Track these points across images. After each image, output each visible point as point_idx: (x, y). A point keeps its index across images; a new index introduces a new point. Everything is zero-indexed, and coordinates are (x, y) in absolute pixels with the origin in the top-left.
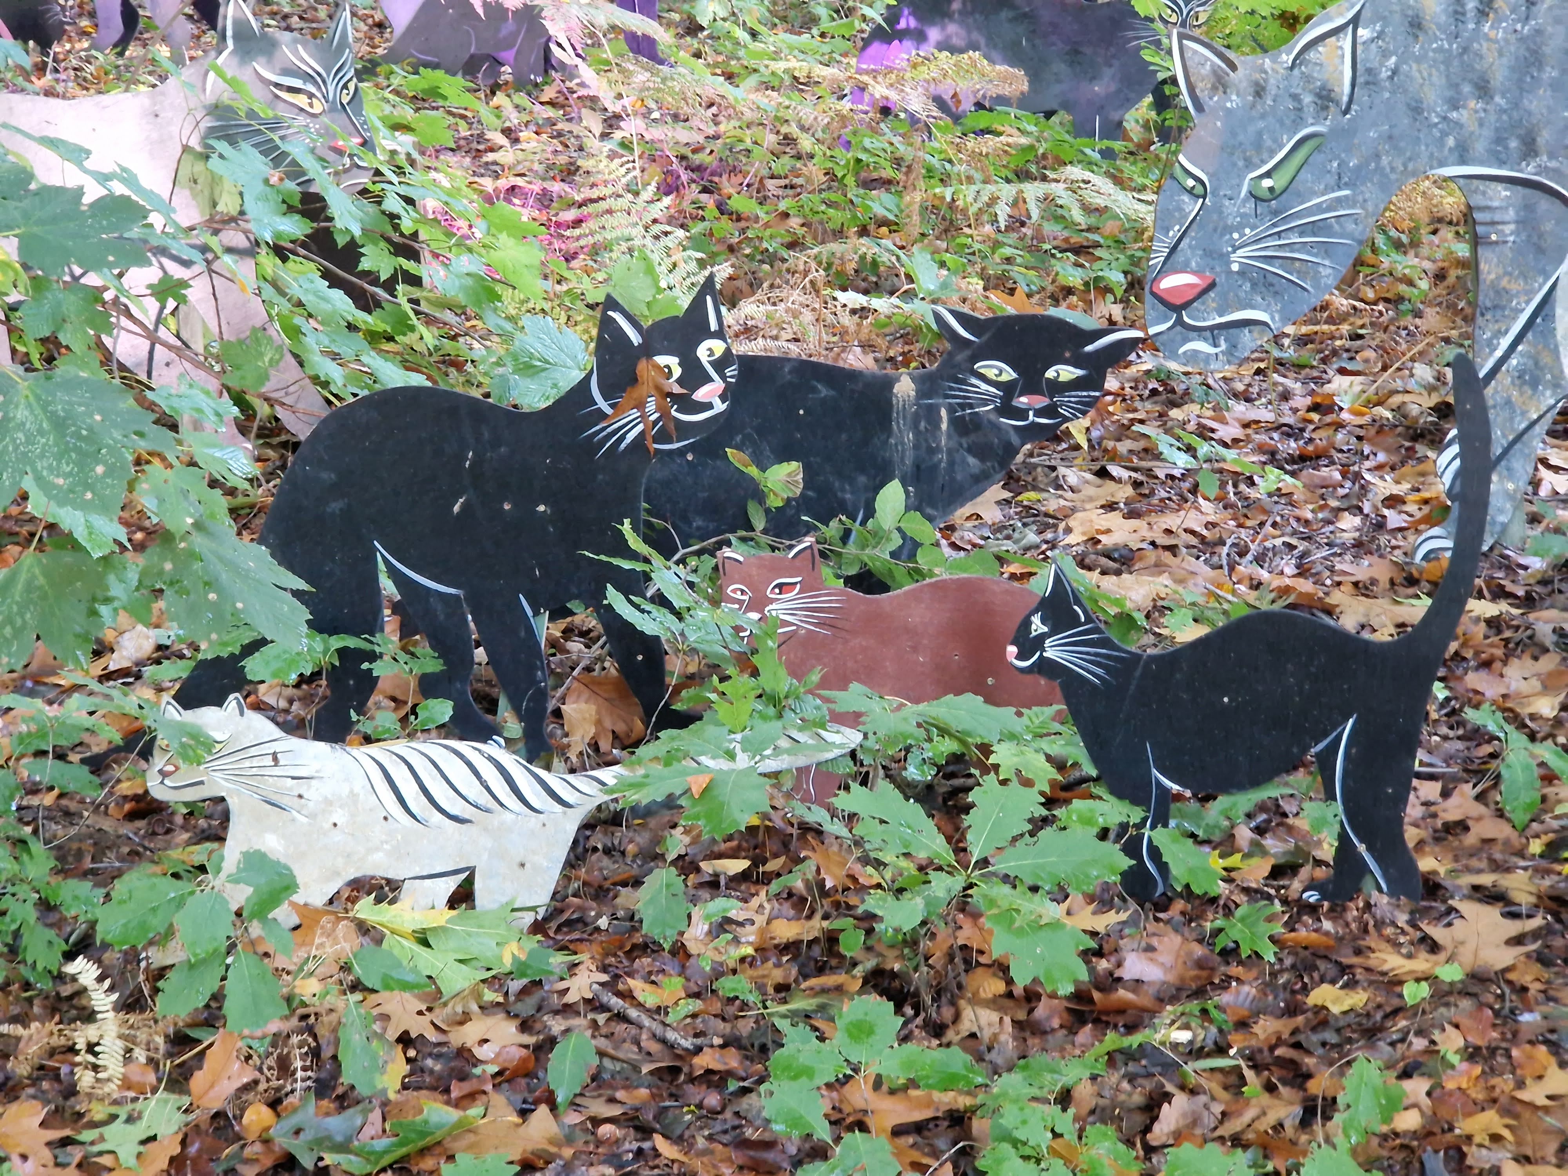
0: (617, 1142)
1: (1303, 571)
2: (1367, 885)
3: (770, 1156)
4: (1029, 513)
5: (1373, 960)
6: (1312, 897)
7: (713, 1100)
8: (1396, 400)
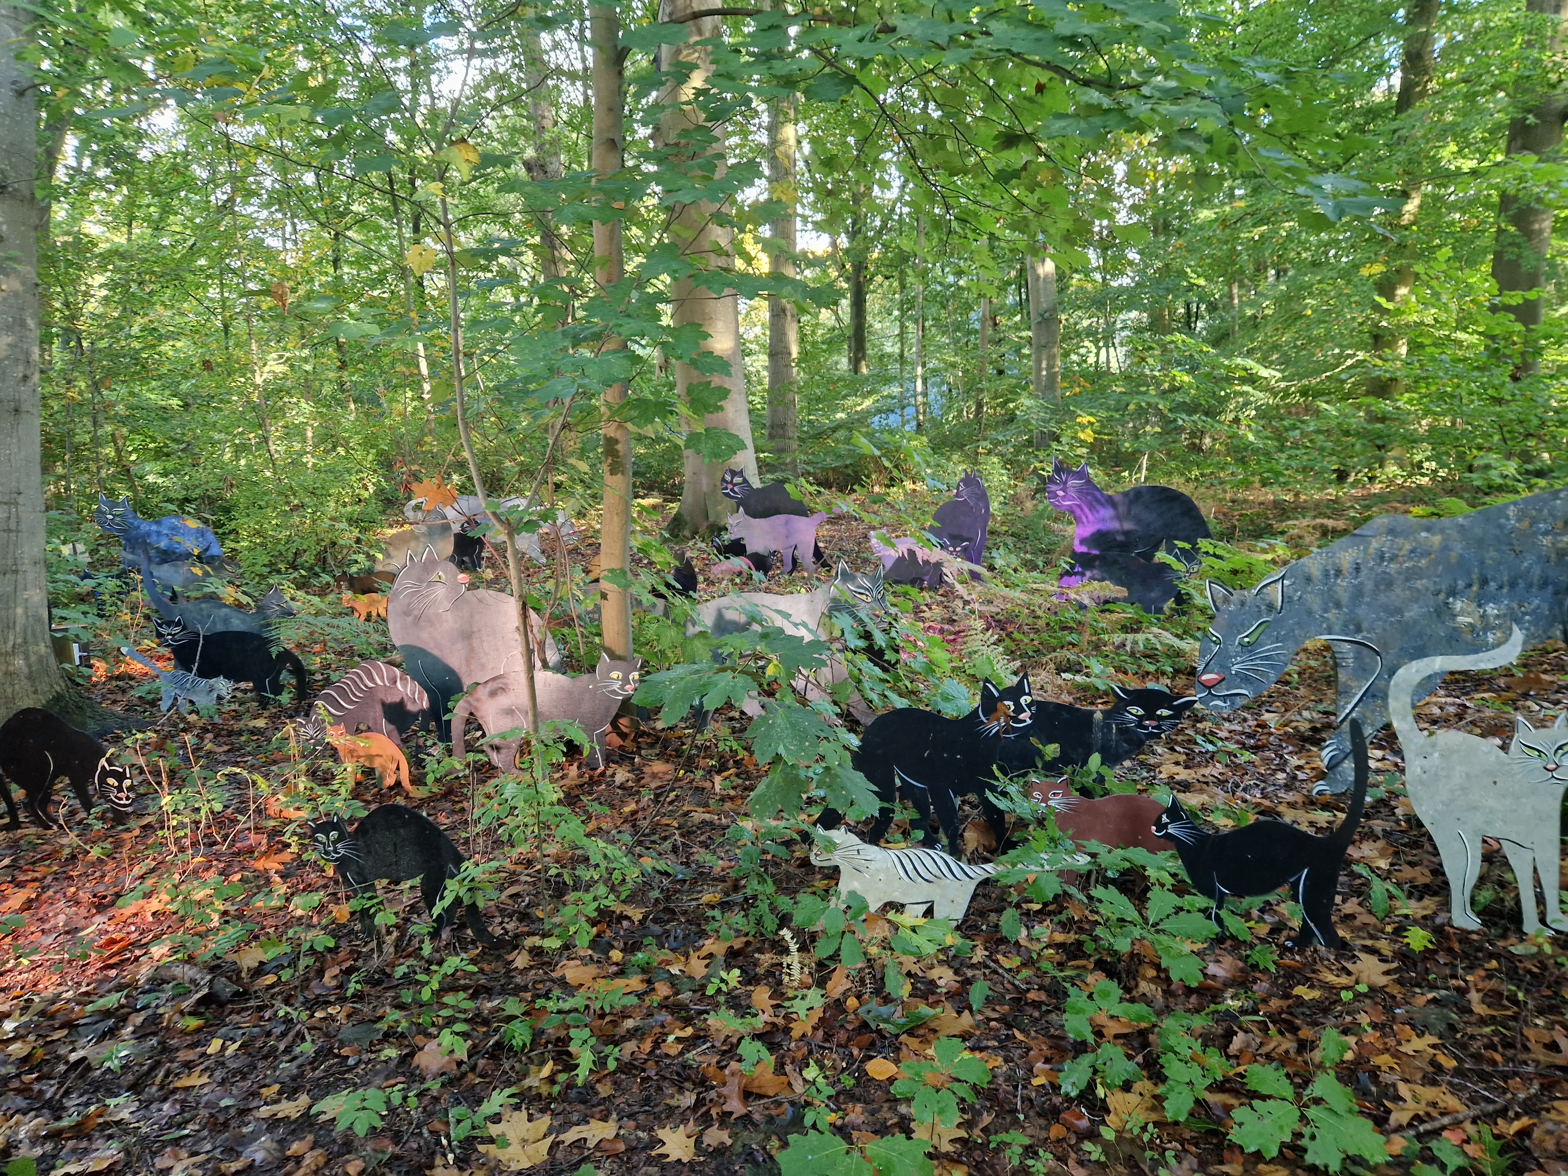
0: (998, 1030)
1: (1265, 797)
2: (1315, 941)
3: (1063, 1043)
4: (1142, 764)
5: (1321, 976)
6: (1289, 944)
7: (1036, 1014)
8: (1294, 724)
